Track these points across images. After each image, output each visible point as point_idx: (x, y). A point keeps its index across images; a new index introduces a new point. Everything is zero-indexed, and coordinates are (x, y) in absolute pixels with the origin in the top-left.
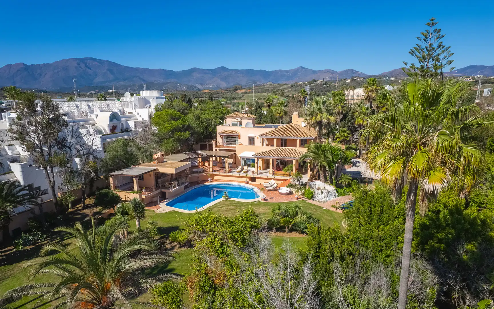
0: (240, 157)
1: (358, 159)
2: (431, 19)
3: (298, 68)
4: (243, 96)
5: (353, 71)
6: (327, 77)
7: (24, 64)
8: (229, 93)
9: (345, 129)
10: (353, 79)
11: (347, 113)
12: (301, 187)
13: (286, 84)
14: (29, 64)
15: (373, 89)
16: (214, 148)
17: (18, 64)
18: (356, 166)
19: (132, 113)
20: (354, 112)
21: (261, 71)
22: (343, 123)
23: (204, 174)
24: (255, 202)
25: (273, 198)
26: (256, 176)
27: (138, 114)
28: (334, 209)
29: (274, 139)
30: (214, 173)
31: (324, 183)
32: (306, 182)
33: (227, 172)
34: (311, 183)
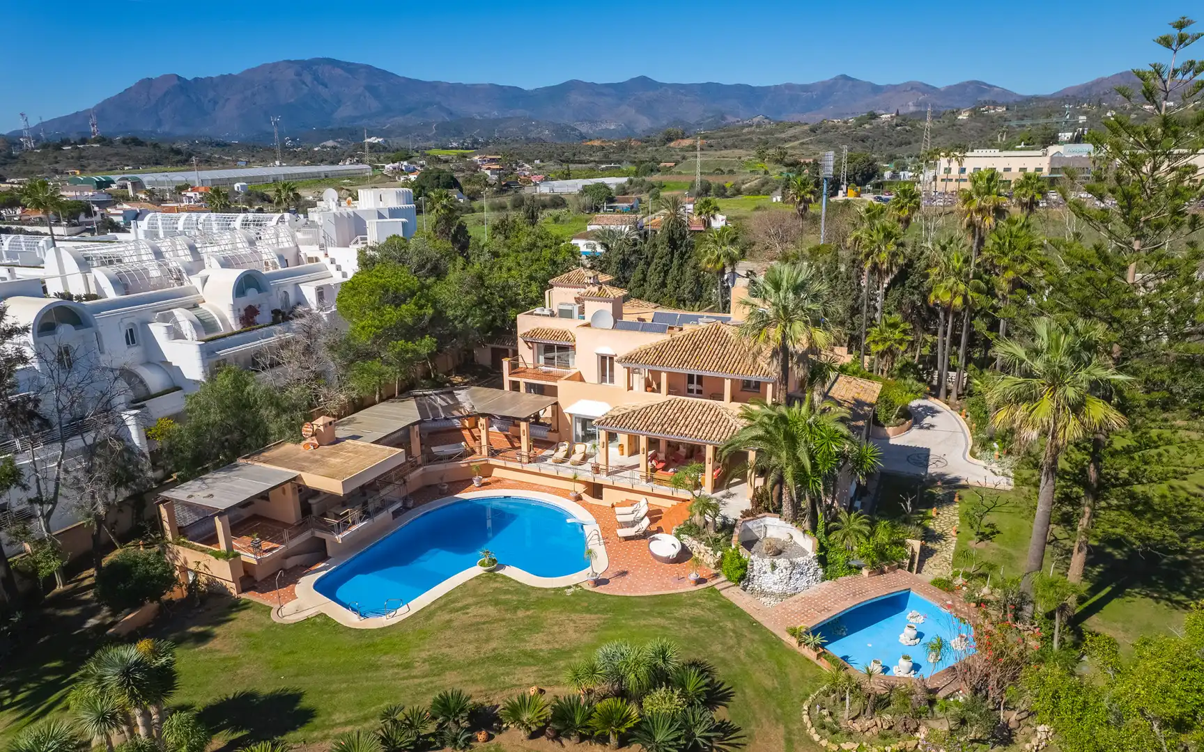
0: (570, 415)
1: (932, 399)
2: (1176, 18)
3: (835, 79)
4: (684, 158)
5: (980, 87)
6: (910, 103)
7: (179, 78)
8: (650, 149)
9: (897, 317)
10: (976, 113)
11: (910, 264)
12: (720, 536)
13: (798, 124)
14: (189, 78)
15: (987, 205)
16: (507, 378)
17: (166, 78)
18: (922, 428)
19: (317, 260)
20: (928, 266)
21: (739, 87)
22: (896, 294)
23: (463, 463)
24: (569, 587)
25: (624, 573)
26: (602, 479)
27: (333, 262)
28: (793, 642)
29: (660, 372)
30: (492, 461)
31: (789, 525)
32: (736, 520)
33: (525, 460)
34: (750, 525)
